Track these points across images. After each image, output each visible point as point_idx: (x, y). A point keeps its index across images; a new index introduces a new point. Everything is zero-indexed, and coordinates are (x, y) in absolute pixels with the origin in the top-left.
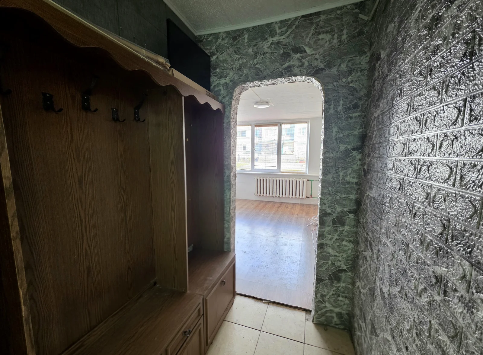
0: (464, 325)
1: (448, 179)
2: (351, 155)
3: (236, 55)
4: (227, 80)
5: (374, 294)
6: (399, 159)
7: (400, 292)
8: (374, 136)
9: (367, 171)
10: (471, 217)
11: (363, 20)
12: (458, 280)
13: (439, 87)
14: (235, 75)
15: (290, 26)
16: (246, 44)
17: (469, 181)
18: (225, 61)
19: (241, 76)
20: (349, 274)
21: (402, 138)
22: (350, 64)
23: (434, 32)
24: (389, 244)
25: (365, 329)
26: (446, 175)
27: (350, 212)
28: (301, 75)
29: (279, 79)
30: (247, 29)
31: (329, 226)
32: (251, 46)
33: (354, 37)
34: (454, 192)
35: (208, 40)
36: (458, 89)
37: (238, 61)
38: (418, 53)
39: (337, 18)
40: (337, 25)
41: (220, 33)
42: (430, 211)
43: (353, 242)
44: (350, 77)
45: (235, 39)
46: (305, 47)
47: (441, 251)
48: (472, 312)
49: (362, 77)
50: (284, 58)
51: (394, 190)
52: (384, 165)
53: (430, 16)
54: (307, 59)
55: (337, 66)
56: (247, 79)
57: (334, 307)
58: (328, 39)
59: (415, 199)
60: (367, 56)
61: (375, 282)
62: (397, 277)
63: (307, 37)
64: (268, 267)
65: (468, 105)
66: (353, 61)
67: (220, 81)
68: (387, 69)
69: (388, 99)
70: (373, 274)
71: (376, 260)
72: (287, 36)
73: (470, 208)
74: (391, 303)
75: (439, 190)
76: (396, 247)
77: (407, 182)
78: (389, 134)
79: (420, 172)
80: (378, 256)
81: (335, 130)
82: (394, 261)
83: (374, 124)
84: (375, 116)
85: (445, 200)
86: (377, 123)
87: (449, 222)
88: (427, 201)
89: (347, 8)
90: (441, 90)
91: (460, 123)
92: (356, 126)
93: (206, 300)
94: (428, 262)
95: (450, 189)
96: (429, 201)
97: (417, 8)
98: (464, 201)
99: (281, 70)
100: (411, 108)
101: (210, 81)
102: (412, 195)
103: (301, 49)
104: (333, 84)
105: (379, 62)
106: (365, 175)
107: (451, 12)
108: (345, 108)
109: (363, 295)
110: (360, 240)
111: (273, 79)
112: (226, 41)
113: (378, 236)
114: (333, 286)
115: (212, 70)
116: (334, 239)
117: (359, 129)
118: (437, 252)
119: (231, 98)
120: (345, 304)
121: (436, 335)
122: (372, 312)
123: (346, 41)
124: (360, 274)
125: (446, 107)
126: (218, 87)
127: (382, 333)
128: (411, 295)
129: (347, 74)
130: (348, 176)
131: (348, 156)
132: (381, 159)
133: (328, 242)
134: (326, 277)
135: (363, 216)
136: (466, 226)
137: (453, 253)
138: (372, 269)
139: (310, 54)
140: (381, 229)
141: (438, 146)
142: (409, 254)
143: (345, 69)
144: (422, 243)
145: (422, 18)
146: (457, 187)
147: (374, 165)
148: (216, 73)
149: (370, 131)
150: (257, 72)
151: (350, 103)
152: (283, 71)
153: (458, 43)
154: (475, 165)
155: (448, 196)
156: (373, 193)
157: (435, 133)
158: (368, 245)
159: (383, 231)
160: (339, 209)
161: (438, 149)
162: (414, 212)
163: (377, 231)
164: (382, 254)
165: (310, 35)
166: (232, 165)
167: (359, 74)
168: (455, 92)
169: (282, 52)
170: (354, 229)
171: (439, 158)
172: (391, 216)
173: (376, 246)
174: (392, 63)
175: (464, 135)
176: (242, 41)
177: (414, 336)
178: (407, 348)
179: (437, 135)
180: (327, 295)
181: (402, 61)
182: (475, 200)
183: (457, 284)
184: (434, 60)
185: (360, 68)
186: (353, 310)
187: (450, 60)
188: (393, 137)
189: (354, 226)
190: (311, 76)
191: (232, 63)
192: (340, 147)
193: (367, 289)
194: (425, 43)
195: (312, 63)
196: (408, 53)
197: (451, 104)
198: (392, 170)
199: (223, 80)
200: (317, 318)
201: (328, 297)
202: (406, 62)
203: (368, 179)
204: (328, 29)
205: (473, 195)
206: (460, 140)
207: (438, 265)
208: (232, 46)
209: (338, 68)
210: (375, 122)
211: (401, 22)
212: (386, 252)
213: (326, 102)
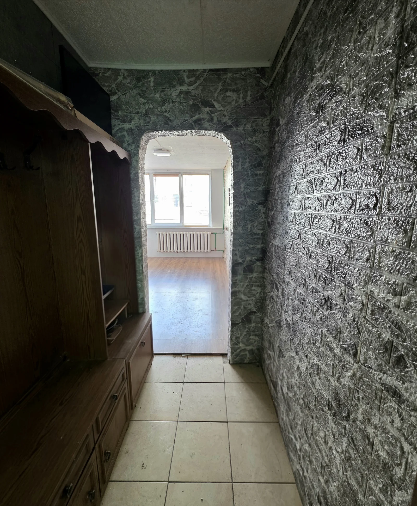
0: (341, 326)
1: (331, 228)
2: (257, 209)
3: (141, 99)
4: (132, 125)
5: (280, 325)
6: (297, 213)
7: (300, 317)
8: (276, 193)
9: (271, 223)
10: (345, 254)
11: (264, 85)
12: (338, 297)
13: (325, 159)
14: (141, 121)
15: (198, 78)
16: (152, 88)
17: (344, 229)
18: (127, 103)
19: (149, 122)
20: (258, 314)
21: (300, 196)
22: (254, 125)
23: (321, 116)
24: (291, 282)
25: (274, 356)
26: (330, 226)
27: (257, 260)
28: (211, 130)
29: (189, 132)
30: (153, 72)
31: (240, 275)
32: (158, 91)
33: (257, 100)
34: (335, 237)
35: (106, 75)
36: (337, 164)
37: (143, 106)
38: (310, 129)
39: (242, 79)
40: (242, 85)
41: (120, 70)
42: (320, 252)
43: (260, 286)
44: (255, 137)
45: (138, 80)
46: (214, 102)
47: (327, 280)
48: (346, 316)
49: (264, 138)
50: (193, 110)
51: (294, 238)
52: (285, 218)
53: (318, 102)
54: (216, 114)
55: (243, 125)
56: (155, 127)
57: (247, 346)
58: (234, 98)
59: (310, 245)
60: (268, 119)
61: (281, 315)
62: (298, 306)
63: (215, 92)
64: (182, 322)
65: (342, 176)
66: (256, 123)
67: (124, 126)
68: (285, 136)
69: (287, 162)
70: (279, 309)
71: (281, 298)
72: (195, 87)
73: (344, 248)
74: (294, 328)
75: (326, 236)
76: (297, 283)
77: (304, 231)
78: (289, 192)
79: (313, 223)
80: (283, 293)
81: (243, 185)
82: (296, 294)
83: (276, 182)
84: (276, 175)
85: (330, 244)
86: (278, 181)
87: (332, 259)
88: (318, 245)
89: (250, 71)
90: (326, 162)
91: (338, 188)
92: (260, 182)
93: (129, 363)
94: (320, 290)
95: (333, 235)
96: (320, 245)
97: (308, 91)
98: (341, 243)
99: (191, 122)
100: (306, 173)
101: (111, 124)
102: (307, 241)
103: (210, 103)
104: (240, 142)
105: (279, 128)
106: (269, 227)
107: (332, 104)
108: (251, 165)
109: (271, 328)
110: (267, 283)
111: (183, 130)
112: (128, 81)
113: (282, 277)
114: (245, 328)
115: (112, 111)
116: (245, 286)
117: (263, 185)
118: (325, 281)
119: (138, 146)
120: (255, 341)
121: (326, 339)
122: (279, 339)
123: (250, 102)
124: (267, 312)
125: (329, 176)
126: (122, 132)
127: (288, 353)
128: (309, 317)
129: (252, 133)
130: (255, 228)
131: (255, 210)
132: (283, 213)
133: (240, 289)
134: (240, 320)
135: (269, 263)
136: (342, 260)
137: (335, 280)
138: (278, 305)
139: (219, 109)
140: (284, 271)
141: (325, 204)
142: (306, 286)
143: (250, 128)
144: (315, 276)
145: (312, 102)
146: (337, 234)
147: (277, 218)
148: (117, 115)
149: (272, 188)
150: (166, 120)
151: (255, 161)
152: (193, 124)
153: (336, 129)
154: (347, 219)
155: (332, 240)
156: (277, 242)
157: (322, 194)
158: (274, 286)
159: (286, 272)
160: (248, 259)
161: (324, 206)
162: (309, 254)
163: (282, 273)
164: (286, 291)
165: (218, 91)
166: (142, 220)
167: (261, 135)
168: (335, 166)
169: (191, 103)
170: (261, 275)
171: (325, 213)
172: (292, 259)
173: (281, 285)
174: (290, 132)
175: (341, 197)
176: (147, 84)
177: (312, 345)
178: (307, 356)
179: (324, 196)
180: (241, 336)
181: (298, 132)
182: (347, 242)
183: (337, 300)
184: (321, 138)
185: (263, 129)
186: (262, 344)
187: (331, 141)
188: (292, 194)
189: (261, 272)
190: (221, 132)
191: (137, 107)
192: (248, 201)
193: (275, 323)
194: (315, 122)
195: (221, 119)
196: (302, 127)
197: (332, 174)
198: (292, 222)
199: (128, 125)
200: (233, 359)
201: (241, 338)
202: (301, 133)
203: (272, 230)
204: (235, 87)
205: (346, 238)
206: (338, 201)
207: (326, 290)
208: (136, 87)
209: (244, 128)
210: (277, 181)
211: (296, 98)
212: (289, 289)
213: (234, 159)
